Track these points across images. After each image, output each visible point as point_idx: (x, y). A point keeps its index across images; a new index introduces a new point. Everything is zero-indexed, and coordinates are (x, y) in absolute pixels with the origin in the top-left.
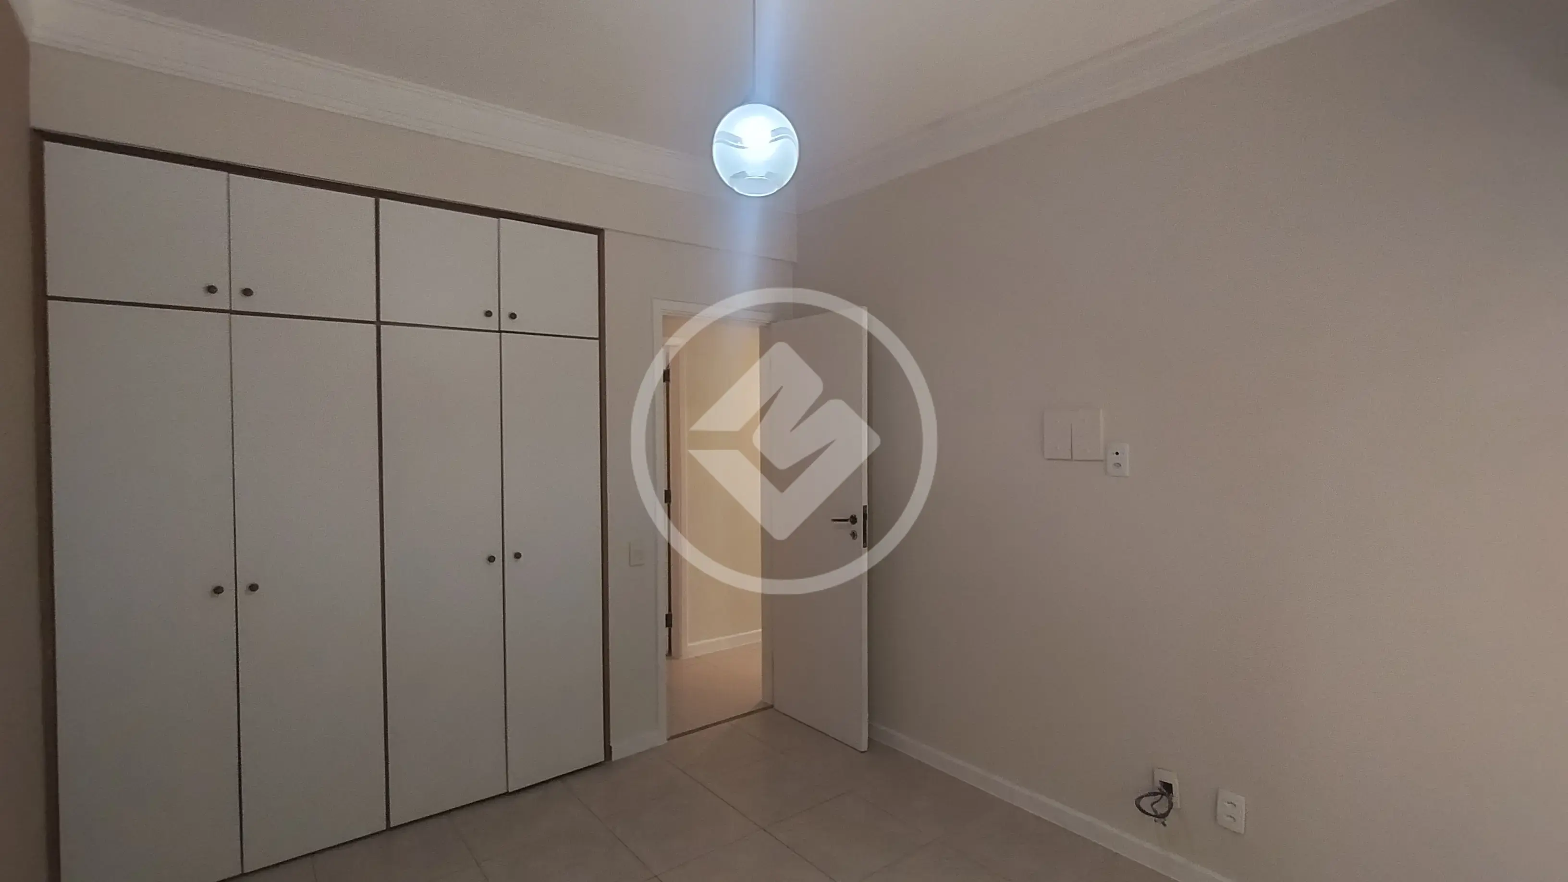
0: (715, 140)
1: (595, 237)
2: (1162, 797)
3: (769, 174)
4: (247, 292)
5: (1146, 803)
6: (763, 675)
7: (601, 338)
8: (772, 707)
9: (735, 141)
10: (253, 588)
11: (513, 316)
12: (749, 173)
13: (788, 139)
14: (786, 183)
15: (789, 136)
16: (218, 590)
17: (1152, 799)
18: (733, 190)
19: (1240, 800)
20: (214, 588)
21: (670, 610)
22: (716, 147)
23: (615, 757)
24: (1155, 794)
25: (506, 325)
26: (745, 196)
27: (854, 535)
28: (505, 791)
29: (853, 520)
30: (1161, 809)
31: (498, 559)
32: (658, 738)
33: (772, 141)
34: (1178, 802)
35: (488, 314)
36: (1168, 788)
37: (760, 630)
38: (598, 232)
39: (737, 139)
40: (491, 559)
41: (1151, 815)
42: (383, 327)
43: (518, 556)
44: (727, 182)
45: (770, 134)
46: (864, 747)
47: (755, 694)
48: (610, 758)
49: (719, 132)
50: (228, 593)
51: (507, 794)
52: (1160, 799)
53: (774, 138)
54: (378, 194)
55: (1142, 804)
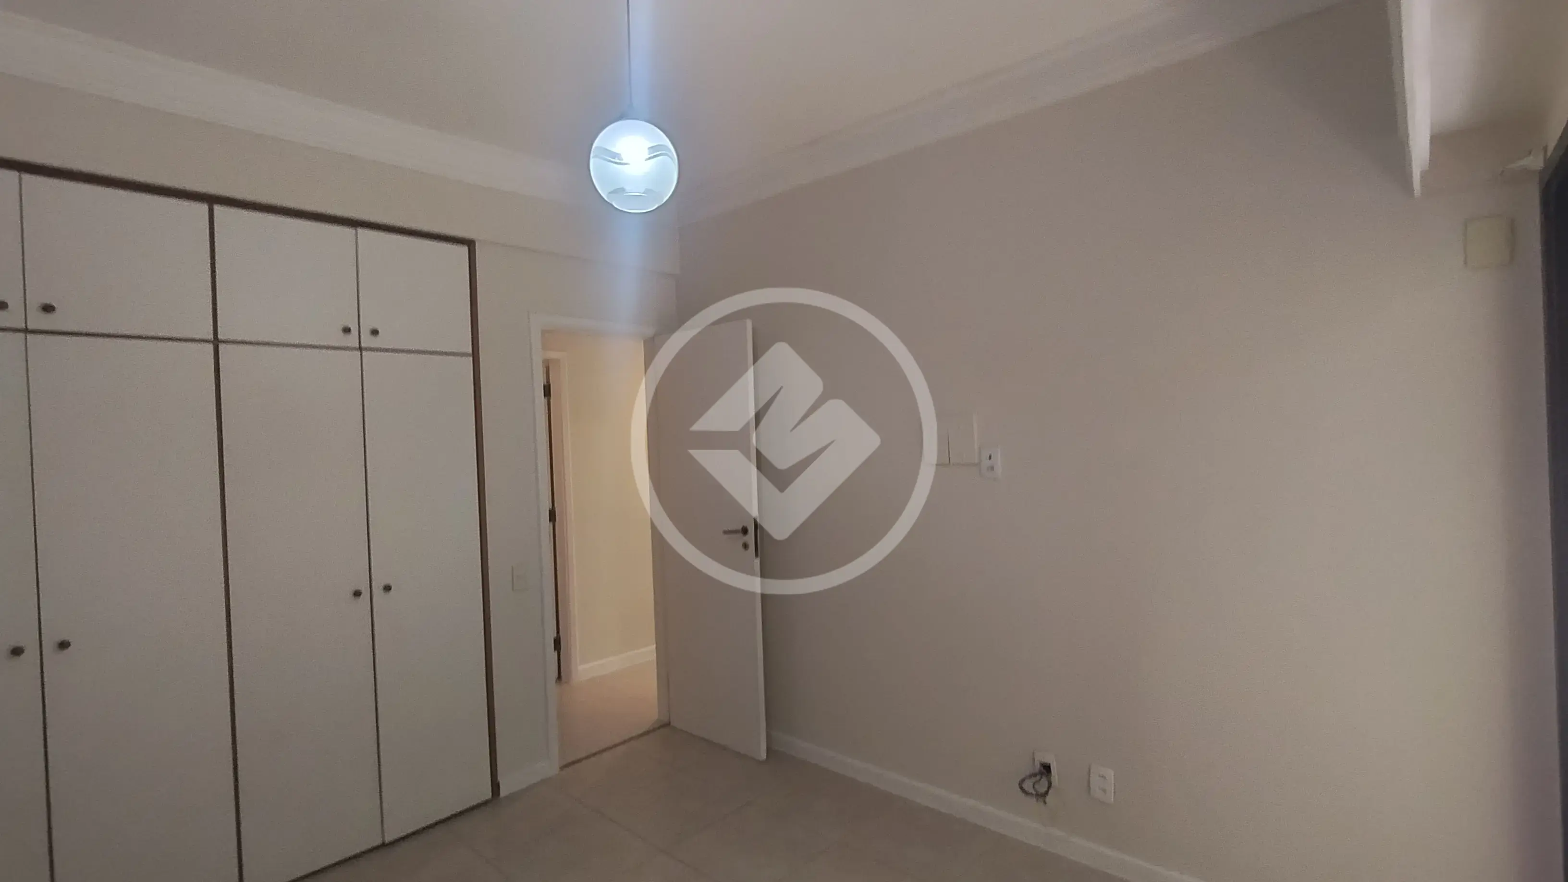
0: (592, 155)
1: (465, 250)
2: (1041, 778)
3: (647, 191)
4: (48, 309)
5: (1028, 785)
6: (659, 694)
7: (475, 355)
8: (667, 725)
9: (614, 157)
10: (64, 645)
11: (375, 332)
12: (628, 188)
13: (666, 157)
14: (665, 200)
15: (668, 153)
16: (17, 652)
17: (1034, 780)
18: (612, 206)
19: (1110, 774)
20: (12, 648)
21: (558, 632)
22: (592, 161)
23: (503, 793)
24: (1035, 775)
25: (367, 341)
26: (625, 212)
27: (746, 546)
28: (378, 842)
29: (745, 531)
30: (1042, 789)
31: (366, 595)
32: (548, 768)
33: (650, 158)
34: (1057, 777)
35: (347, 330)
36: (1046, 769)
37: (654, 646)
38: (470, 244)
39: (615, 155)
40: (357, 594)
41: (1032, 794)
42: (222, 347)
43: (387, 588)
44: (606, 198)
45: (647, 151)
46: (764, 756)
47: (651, 713)
48: (499, 794)
49: (596, 148)
50: (31, 655)
51: (384, 845)
52: (1040, 780)
53: (652, 155)
54: (212, 200)
55: (1025, 786)
